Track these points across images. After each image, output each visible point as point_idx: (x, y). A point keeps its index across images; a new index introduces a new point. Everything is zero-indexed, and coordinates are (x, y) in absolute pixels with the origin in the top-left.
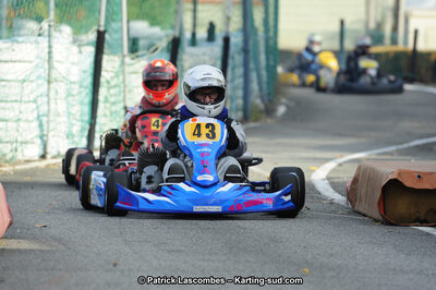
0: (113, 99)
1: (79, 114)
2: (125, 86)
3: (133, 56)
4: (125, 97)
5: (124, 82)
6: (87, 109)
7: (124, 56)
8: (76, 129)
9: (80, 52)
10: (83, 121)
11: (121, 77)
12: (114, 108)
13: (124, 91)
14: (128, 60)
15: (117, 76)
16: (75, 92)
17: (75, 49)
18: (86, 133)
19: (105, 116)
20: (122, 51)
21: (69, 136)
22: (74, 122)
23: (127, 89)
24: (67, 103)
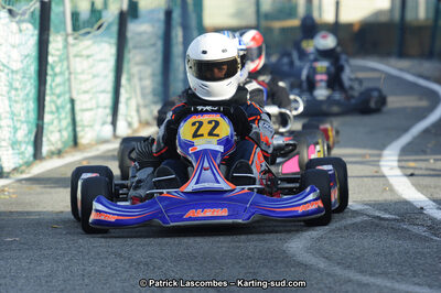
0: (58, 91)
1: (23, 113)
2: (70, 73)
3: (76, 34)
4: (70, 87)
5: (68, 68)
6: (32, 105)
7: (67, 35)
8: (21, 135)
9: (21, 31)
10: (28, 122)
11: (65, 64)
12: (59, 102)
13: (69, 80)
14: (71, 40)
15: (61, 61)
16: (17, 85)
17: (14, 26)
18: (32, 138)
19: (52, 112)
20: (65, 30)
21: (14, 144)
22: (18, 125)
23: (72, 76)
24: (10, 99)
